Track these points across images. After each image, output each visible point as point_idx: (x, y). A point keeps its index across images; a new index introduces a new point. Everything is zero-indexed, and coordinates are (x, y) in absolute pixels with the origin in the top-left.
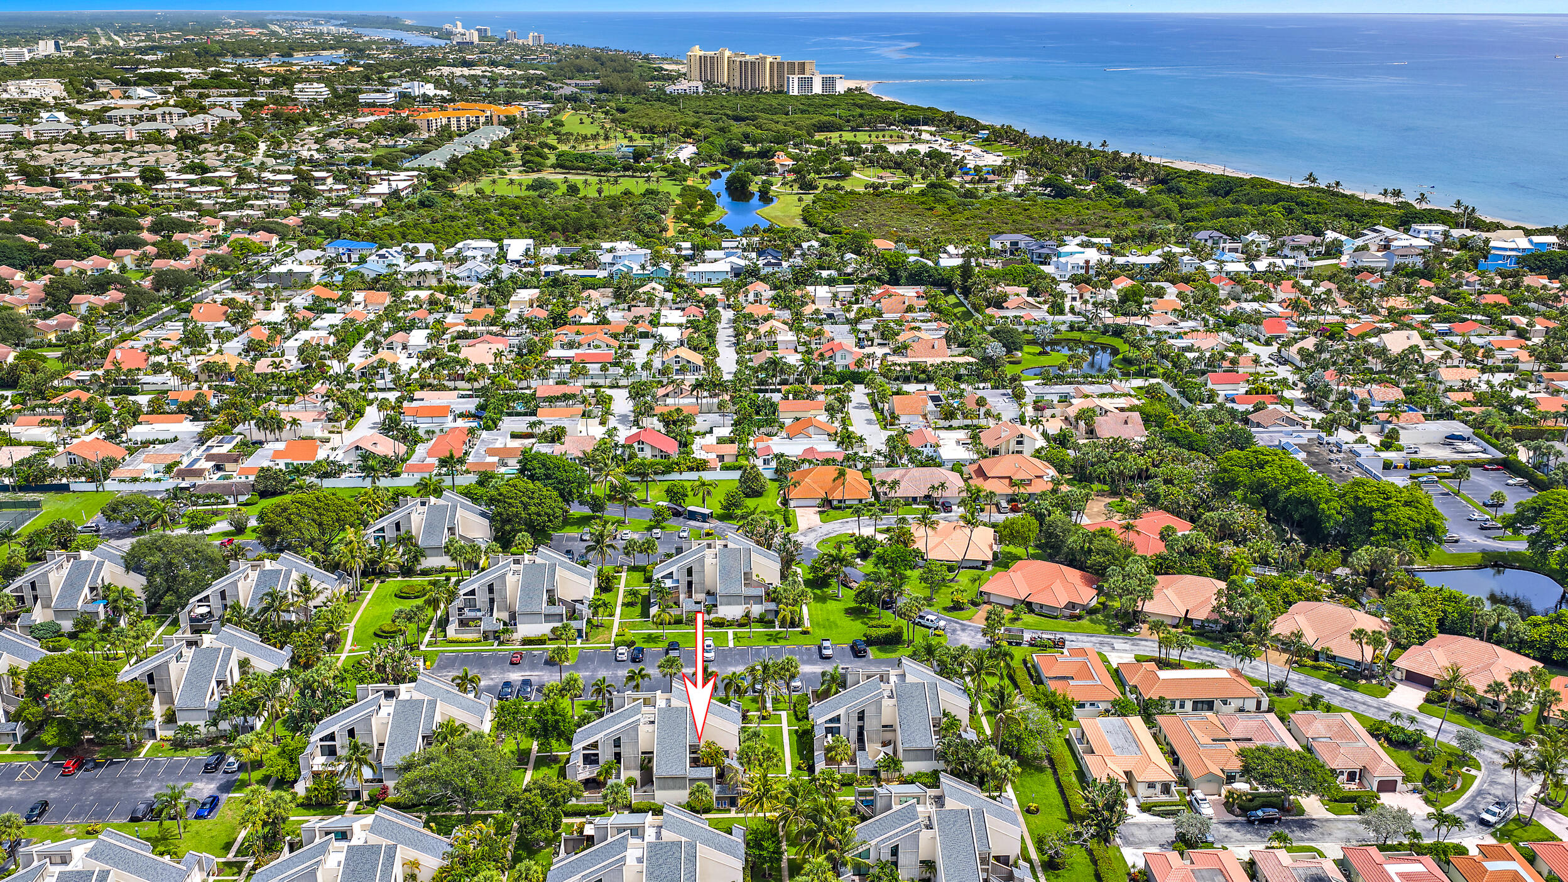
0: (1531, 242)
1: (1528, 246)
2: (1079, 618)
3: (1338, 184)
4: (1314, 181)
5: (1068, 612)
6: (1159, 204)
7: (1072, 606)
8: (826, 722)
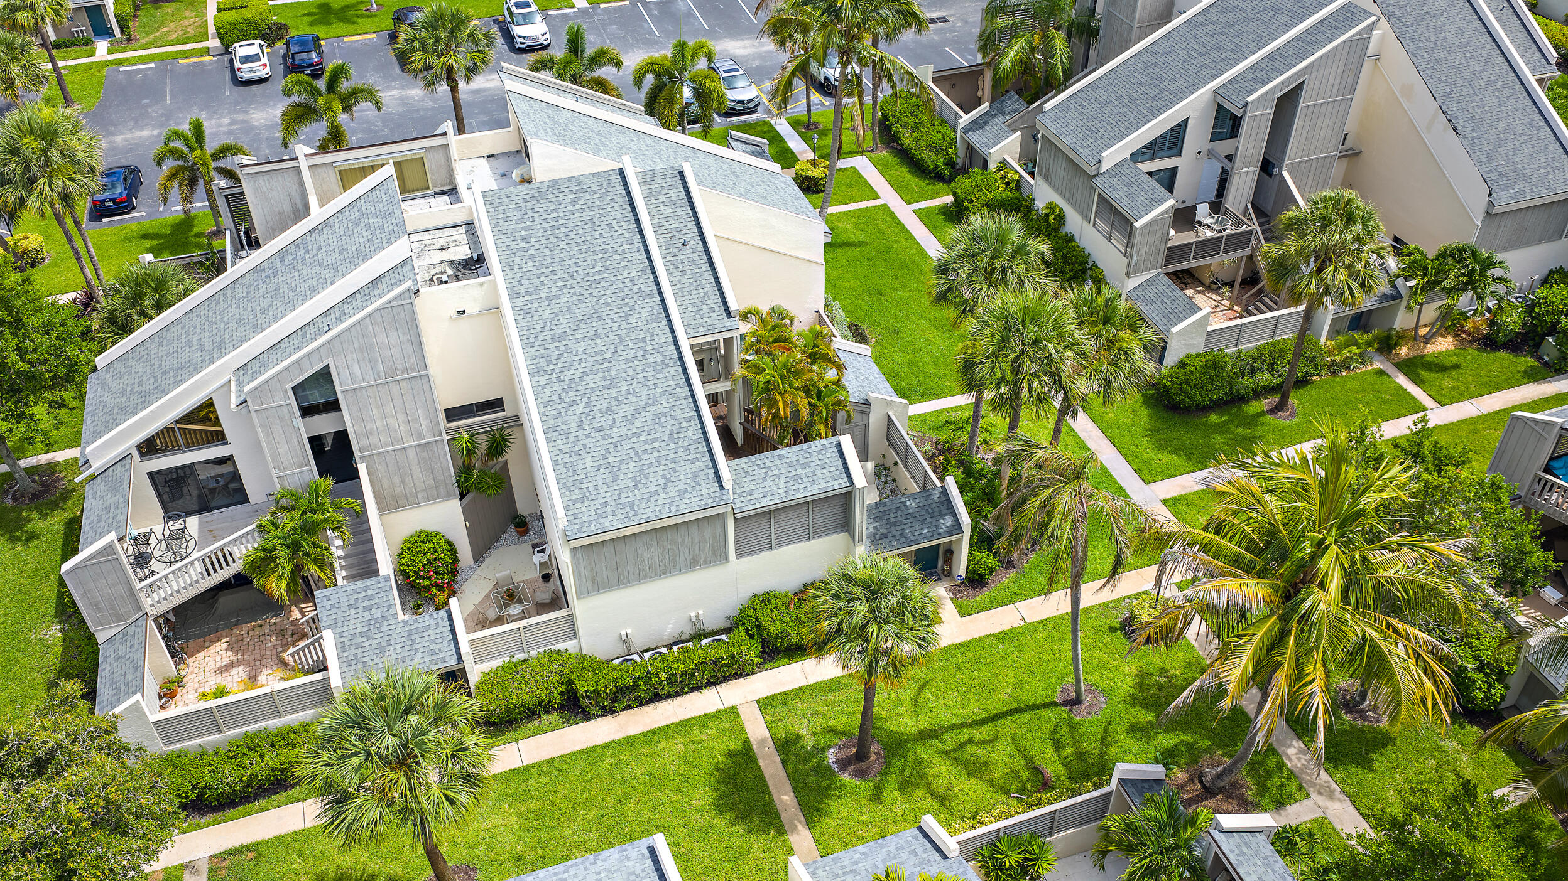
8: (1136, 157)
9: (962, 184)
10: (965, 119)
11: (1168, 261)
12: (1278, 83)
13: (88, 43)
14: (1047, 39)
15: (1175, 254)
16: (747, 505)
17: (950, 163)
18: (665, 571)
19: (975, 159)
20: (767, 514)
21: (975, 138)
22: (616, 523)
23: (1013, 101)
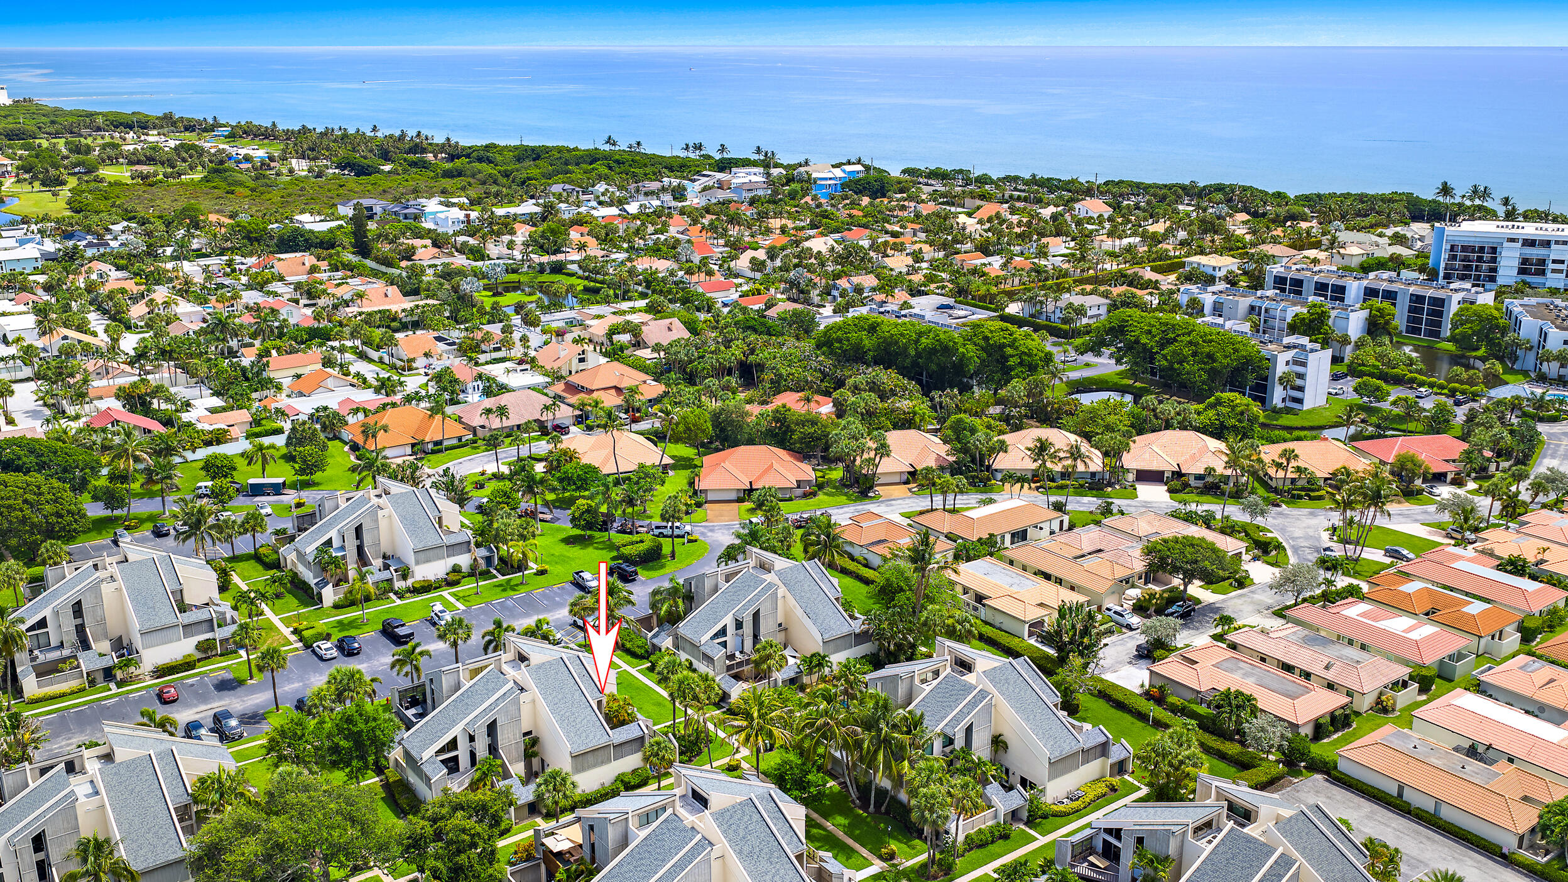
0: (844, 171)
1: (843, 175)
2: (814, 494)
3: (639, 144)
4: (614, 144)
5: (799, 492)
6: (480, 172)
7: (799, 484)
8: (712, 638)
9: (653, 658)
10: (650, 635)
11: (728, 670)
12: (752, 610)
13: (236, 652)
14: (676, 603)
15: (729, 668)
16: (616, 741)
17: (647, 651)
18: (595, 766)
19: (656, 648)
20: (621, 745)
21: (655, 641)
22: (583, 748)
23: (667, 626)
